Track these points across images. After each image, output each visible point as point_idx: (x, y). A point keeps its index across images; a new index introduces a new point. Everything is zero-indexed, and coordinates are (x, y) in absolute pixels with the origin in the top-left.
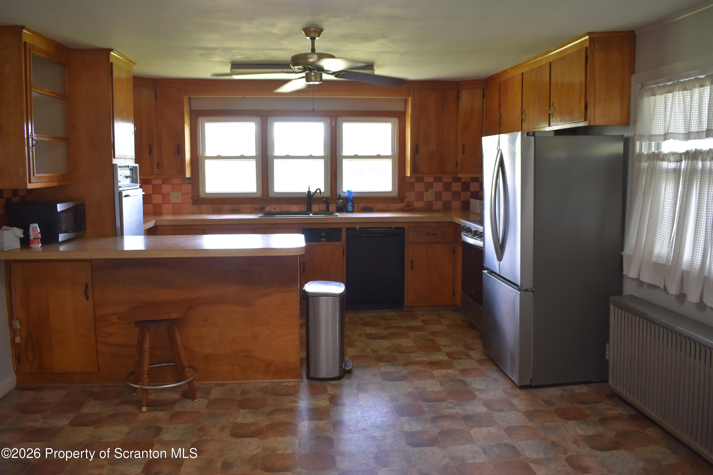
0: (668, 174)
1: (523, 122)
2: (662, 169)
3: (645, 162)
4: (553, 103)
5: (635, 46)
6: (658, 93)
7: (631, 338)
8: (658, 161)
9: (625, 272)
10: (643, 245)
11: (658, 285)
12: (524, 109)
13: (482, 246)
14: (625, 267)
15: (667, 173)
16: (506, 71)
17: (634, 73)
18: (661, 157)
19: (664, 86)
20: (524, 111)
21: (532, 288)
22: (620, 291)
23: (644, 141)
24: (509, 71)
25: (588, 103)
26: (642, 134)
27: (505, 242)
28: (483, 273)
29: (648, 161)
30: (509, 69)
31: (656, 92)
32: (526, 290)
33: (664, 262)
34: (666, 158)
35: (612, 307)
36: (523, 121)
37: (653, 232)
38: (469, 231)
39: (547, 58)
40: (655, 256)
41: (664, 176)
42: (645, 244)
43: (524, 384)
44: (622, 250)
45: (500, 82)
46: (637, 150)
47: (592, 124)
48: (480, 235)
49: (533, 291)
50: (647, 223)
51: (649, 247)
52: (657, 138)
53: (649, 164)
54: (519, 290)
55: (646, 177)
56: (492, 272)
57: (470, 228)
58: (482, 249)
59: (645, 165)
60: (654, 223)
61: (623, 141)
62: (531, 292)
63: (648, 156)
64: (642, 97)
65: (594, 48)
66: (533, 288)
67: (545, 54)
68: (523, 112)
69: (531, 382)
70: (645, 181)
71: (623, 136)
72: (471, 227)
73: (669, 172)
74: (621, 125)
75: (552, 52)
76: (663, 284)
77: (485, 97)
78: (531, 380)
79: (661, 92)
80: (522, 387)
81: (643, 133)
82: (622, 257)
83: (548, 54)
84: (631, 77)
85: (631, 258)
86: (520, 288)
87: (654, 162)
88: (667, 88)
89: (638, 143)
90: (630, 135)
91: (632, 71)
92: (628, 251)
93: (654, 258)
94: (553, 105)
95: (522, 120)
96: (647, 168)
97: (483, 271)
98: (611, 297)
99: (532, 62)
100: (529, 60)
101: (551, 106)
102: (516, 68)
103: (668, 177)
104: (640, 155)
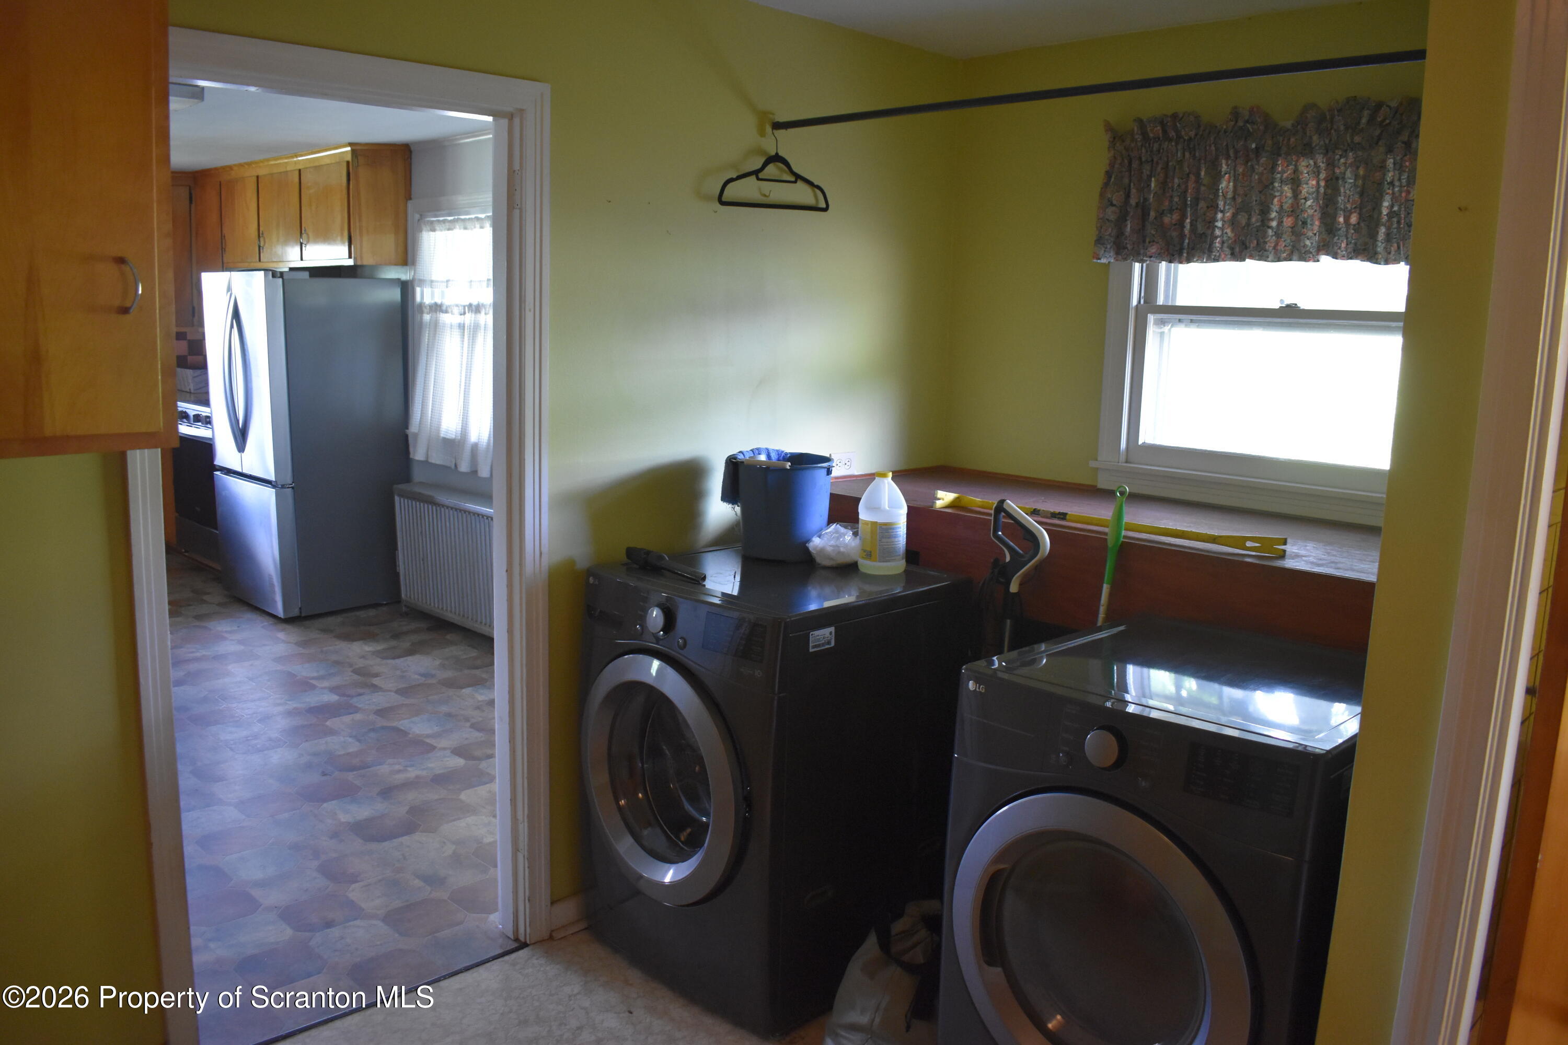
0: (453, 330)
1: (261, 250)
2: (445, 324)
3: (428, 314)
4: (305, 228)
5: (410, 164)
6: (438, 228)
7: (421, 532)
8: (441, 313)
9: (411, 456)
10: (429, 418)
11: (448, 464)
12: (262, 231)
13: (211, 437)
14: (411, 449)
15: (451, 328)
16: (230, 168)
17: (410, 199)
18: (444, 308)
19: (444, 221)
20: (263, 234)
21: (291, 483)
22: (407, 479)
23: (426, 288)
24: (235, 168)
25: (352, 235)
26: (422, 278)
27: (248, 424)
28: (215, 476)
29: (430, 313)
30: (235, 165)
31: (436, 228)
32: (283, 487)
33: (454, 437)
34: (450, 311)
35: (397, 498)
36: (261, 248)
37: (440, 401)
38: (184, 416)
39: (296, 163)
40: (443, 430)
41: (448, 331)
42: (431, 417)
43: (291, 615)
44: (407, 428)
45: (220, 182)
46: (418, 299)
47: (359, 263)
48: (207, 421)
49: (293, 488)
50: (432, 391)
51: (437, 420)
52: (439, 284)
53: (431, 317)
54: (274, 487)
55: (429, 334)
56: (229, 472)
57: (185, 412)
58: (211, 443)
59: (427, 317)
60: (440, 390)
61: (400, 287)
62: (291, 489)
63: (430, 306)
64: (421, 231)
65: (358, 162)
66: (293, 483)
67: (292, 157)
68: (261, 235)
69: (301, 612)
70: (427, 337)
71: (399, 279)
72: (187, 410)
73: (453, 327)
74: (396, 265)
75: (302, 156)
76: (454, 463)
77: (193, 202)
78: (300, 608)
79: (441, 228)
80: (289, 621)
81: (424, 277)
82: (406, 437)
83: (297, 157)
84: (407, 204)
85: (416, 435)
86: (275, 484)
87: (437, 314)
88: (447, 224)
89: (418, 290)
90: (408, 278)
91: (409, 197)
92: (413, 428)
93: (443, 433)
94: (305, 231)
95: (259, 247)
96: (430, 322)
97: (215, 473)
98: (395, 486)
99: (272, 163)
100: (268, 160)
101: (303, 232)
102: (246, 166)
103: (452, 333)
104: (421, 306)
